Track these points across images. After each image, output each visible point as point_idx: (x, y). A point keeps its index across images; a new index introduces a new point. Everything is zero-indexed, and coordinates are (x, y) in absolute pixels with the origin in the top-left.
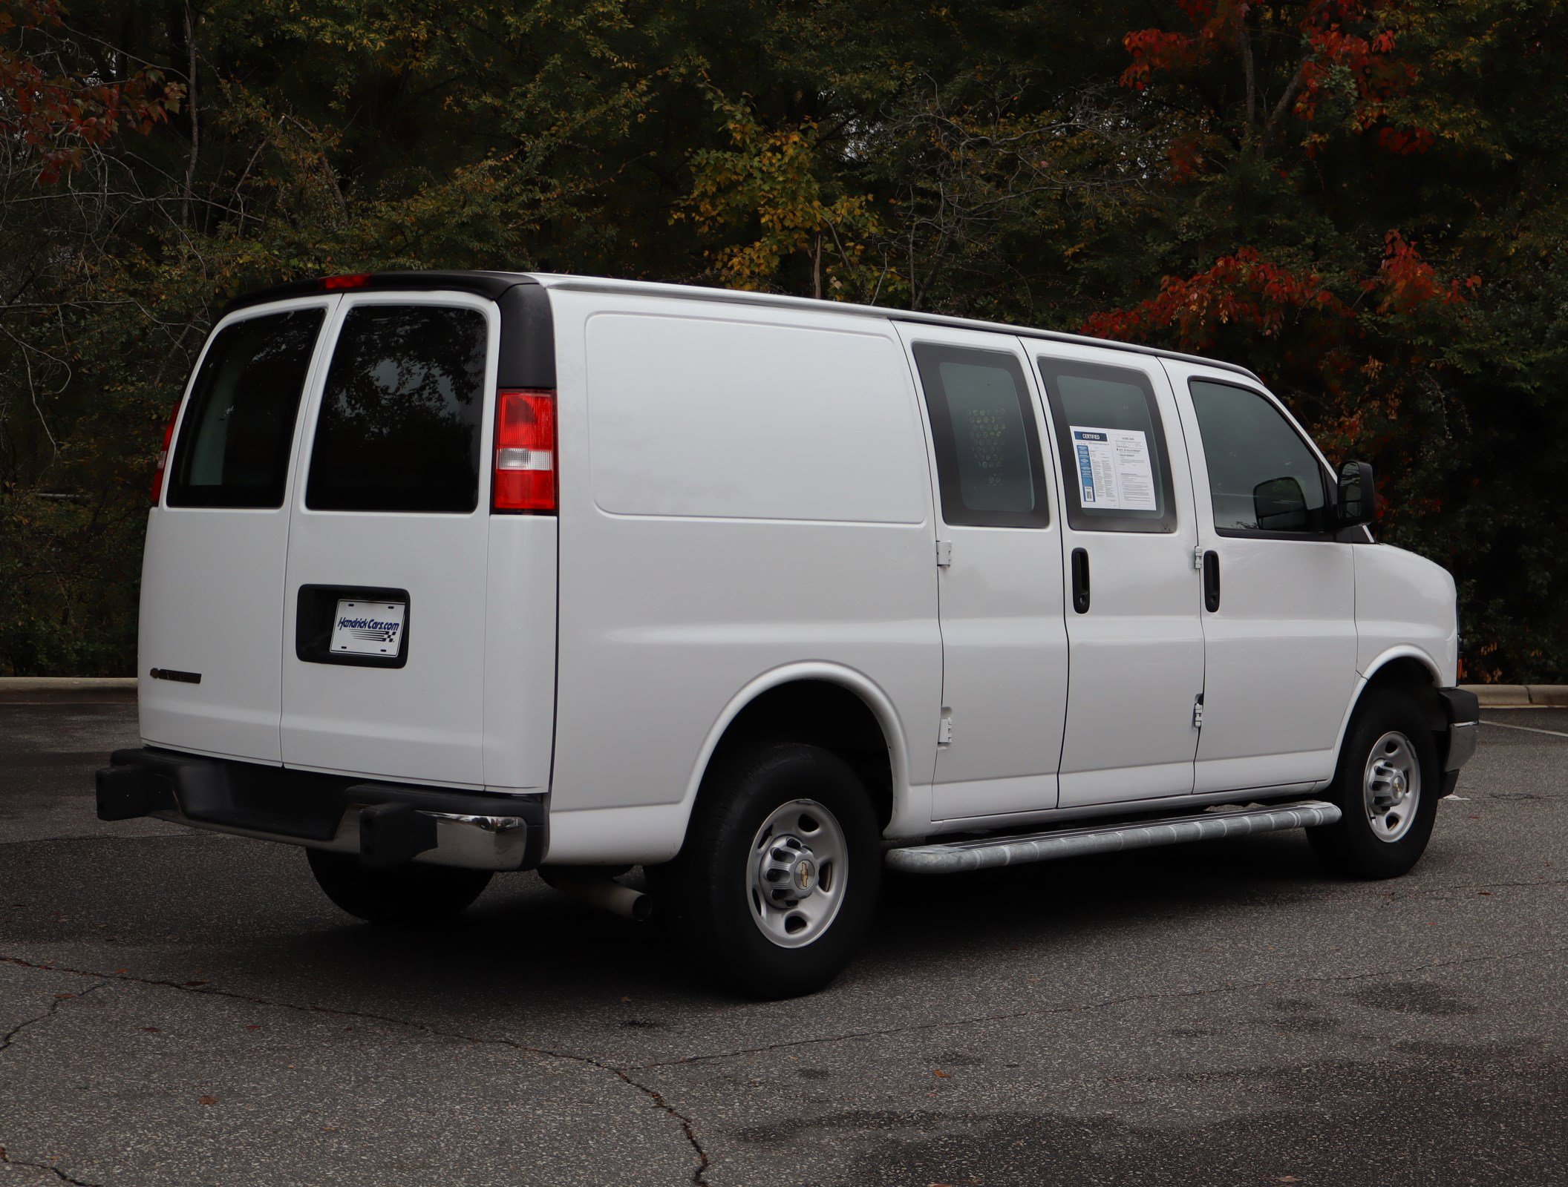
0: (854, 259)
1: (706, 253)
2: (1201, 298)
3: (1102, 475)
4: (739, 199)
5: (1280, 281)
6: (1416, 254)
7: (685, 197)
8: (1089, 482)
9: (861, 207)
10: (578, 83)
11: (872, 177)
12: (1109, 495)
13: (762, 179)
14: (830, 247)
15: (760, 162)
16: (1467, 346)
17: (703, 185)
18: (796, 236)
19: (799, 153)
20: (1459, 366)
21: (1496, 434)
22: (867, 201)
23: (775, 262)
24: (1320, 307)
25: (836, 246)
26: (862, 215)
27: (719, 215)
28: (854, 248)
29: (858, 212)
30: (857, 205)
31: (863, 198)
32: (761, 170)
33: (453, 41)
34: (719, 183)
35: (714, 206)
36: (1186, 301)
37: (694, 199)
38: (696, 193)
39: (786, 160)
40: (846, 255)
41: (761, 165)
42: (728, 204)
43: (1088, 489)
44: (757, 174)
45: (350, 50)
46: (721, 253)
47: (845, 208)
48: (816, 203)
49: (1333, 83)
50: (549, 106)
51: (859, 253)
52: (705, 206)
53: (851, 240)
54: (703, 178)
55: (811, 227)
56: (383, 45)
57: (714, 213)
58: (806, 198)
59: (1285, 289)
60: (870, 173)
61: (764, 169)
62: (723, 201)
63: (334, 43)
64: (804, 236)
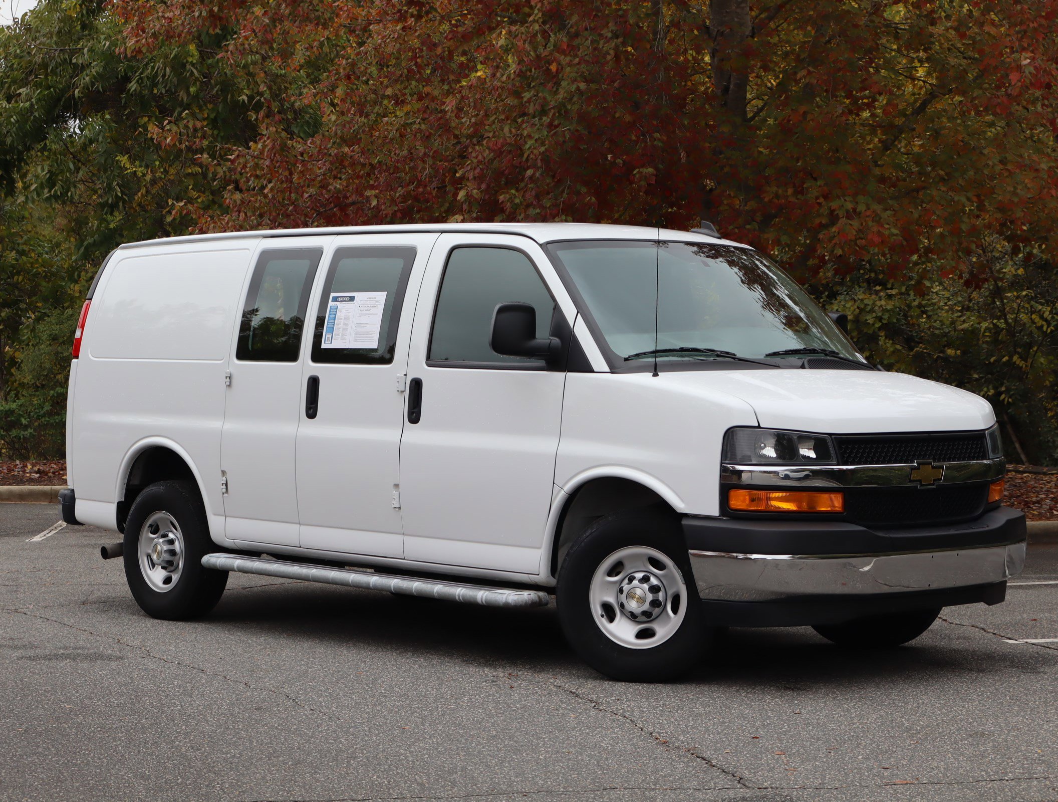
3: (342, 325)
8: (331, 331)
12: (343, 339)
43: (329, 335)
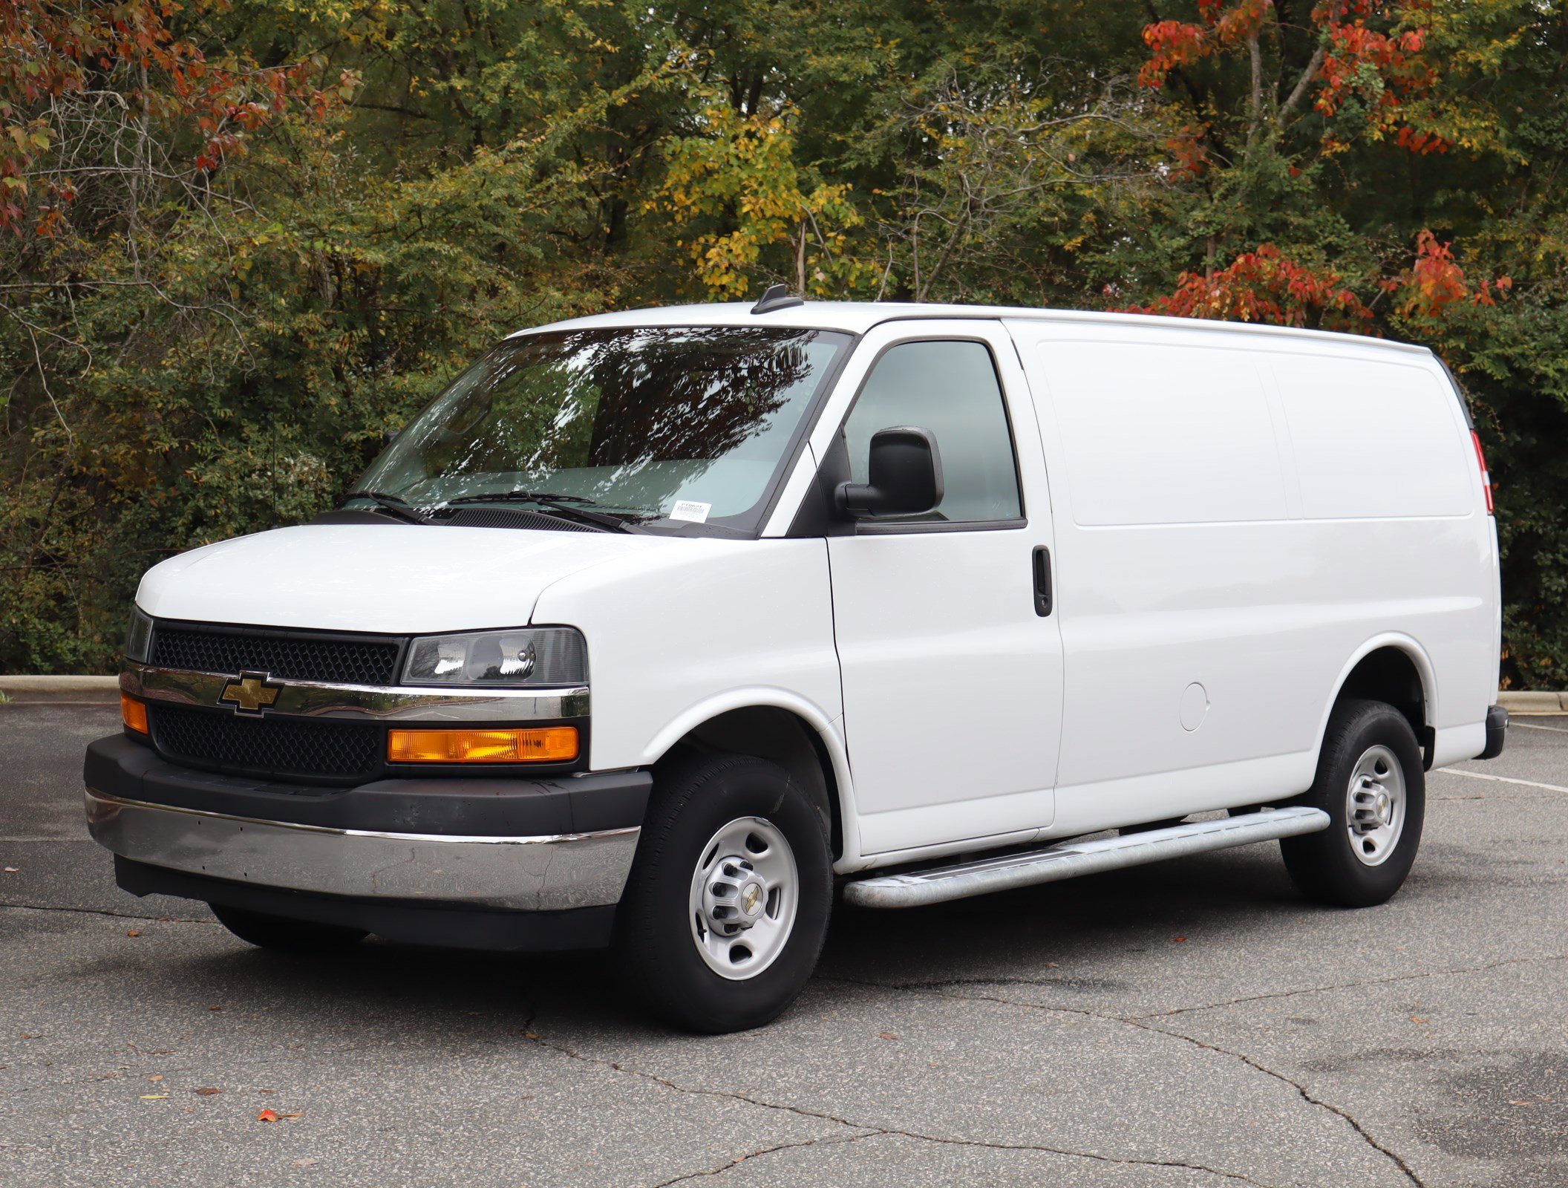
0: (837, 251)
1: (680, 243)
2: (1222, 297)
4: (716, 187)
5: (1303, 279)
6: (1449, 255)
7: (658, 187)
9: (840, 196)
10: (553, 61)
11: (852, 165)
13: (739, 166)
14: (810, 237)
15: (737, 148)
16: (1498, 351)
17: (678, 174)
18: (774, 226)
19: (781, 141)
20: (1489, 371)
21: (1518, 439)
22: (847, 189)
23: (755, 253)
24: (1342, 306)
25: (816, 236)
26: (842, 204)
27: (694, 203)
28: (835, 238)
29: (838, 201)
30: (838, 193)
31: (843, 187)
32: (737, 157)
33: (420, 15)
34: (694, 172)
35: (687, 194)
36: (1207, 297)
37: (668, 189)
38: (669, 183)
39: (766, 148)
40: (829, 244)
41: (737, 152)
42: (703, 193)
44: (733, 161)
45: (313, 20)
46: (695, 242)
47: (825, 197)
48: (795, 191)
49: (1361, 81)
50: (523, 86)
51: (840, 244)
52: (679, 196)
53: (832, 230)
54: (677, 167)
55: (791, 216)
56: (348, 15)
57: (689, 202)
58: (786, 186)
59: (1308, 287)
60: (849, 159)
61: (741, 155)
62: (698, 189)
63: (297, 11)
64: (783, 225)
